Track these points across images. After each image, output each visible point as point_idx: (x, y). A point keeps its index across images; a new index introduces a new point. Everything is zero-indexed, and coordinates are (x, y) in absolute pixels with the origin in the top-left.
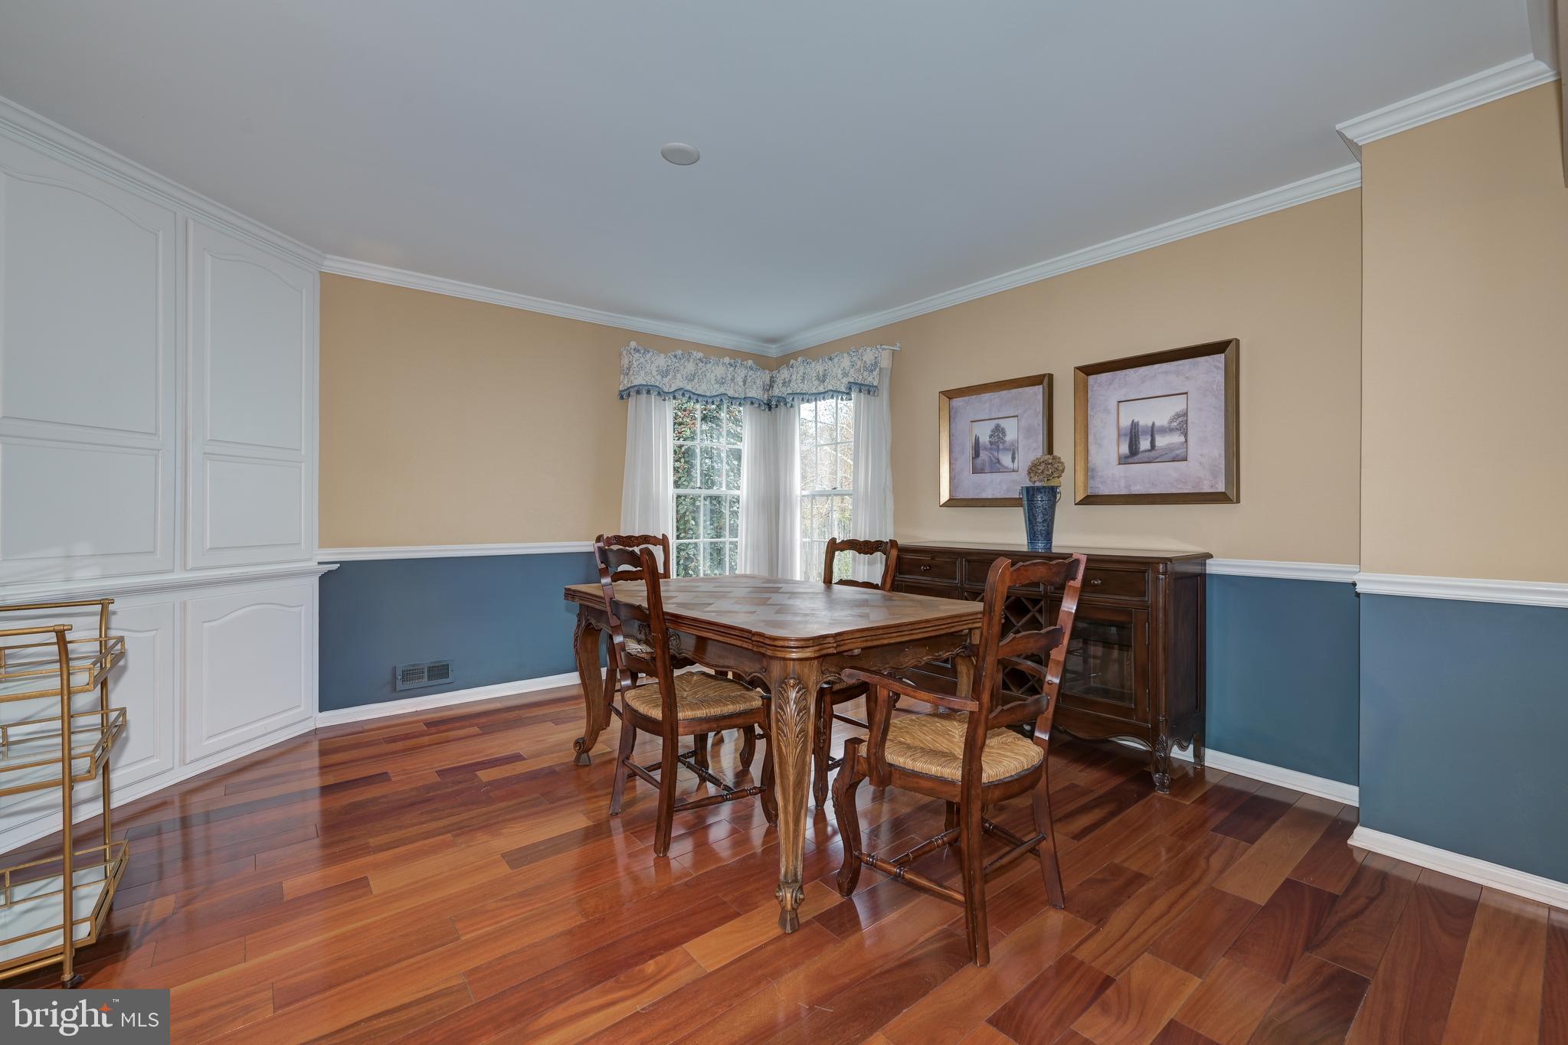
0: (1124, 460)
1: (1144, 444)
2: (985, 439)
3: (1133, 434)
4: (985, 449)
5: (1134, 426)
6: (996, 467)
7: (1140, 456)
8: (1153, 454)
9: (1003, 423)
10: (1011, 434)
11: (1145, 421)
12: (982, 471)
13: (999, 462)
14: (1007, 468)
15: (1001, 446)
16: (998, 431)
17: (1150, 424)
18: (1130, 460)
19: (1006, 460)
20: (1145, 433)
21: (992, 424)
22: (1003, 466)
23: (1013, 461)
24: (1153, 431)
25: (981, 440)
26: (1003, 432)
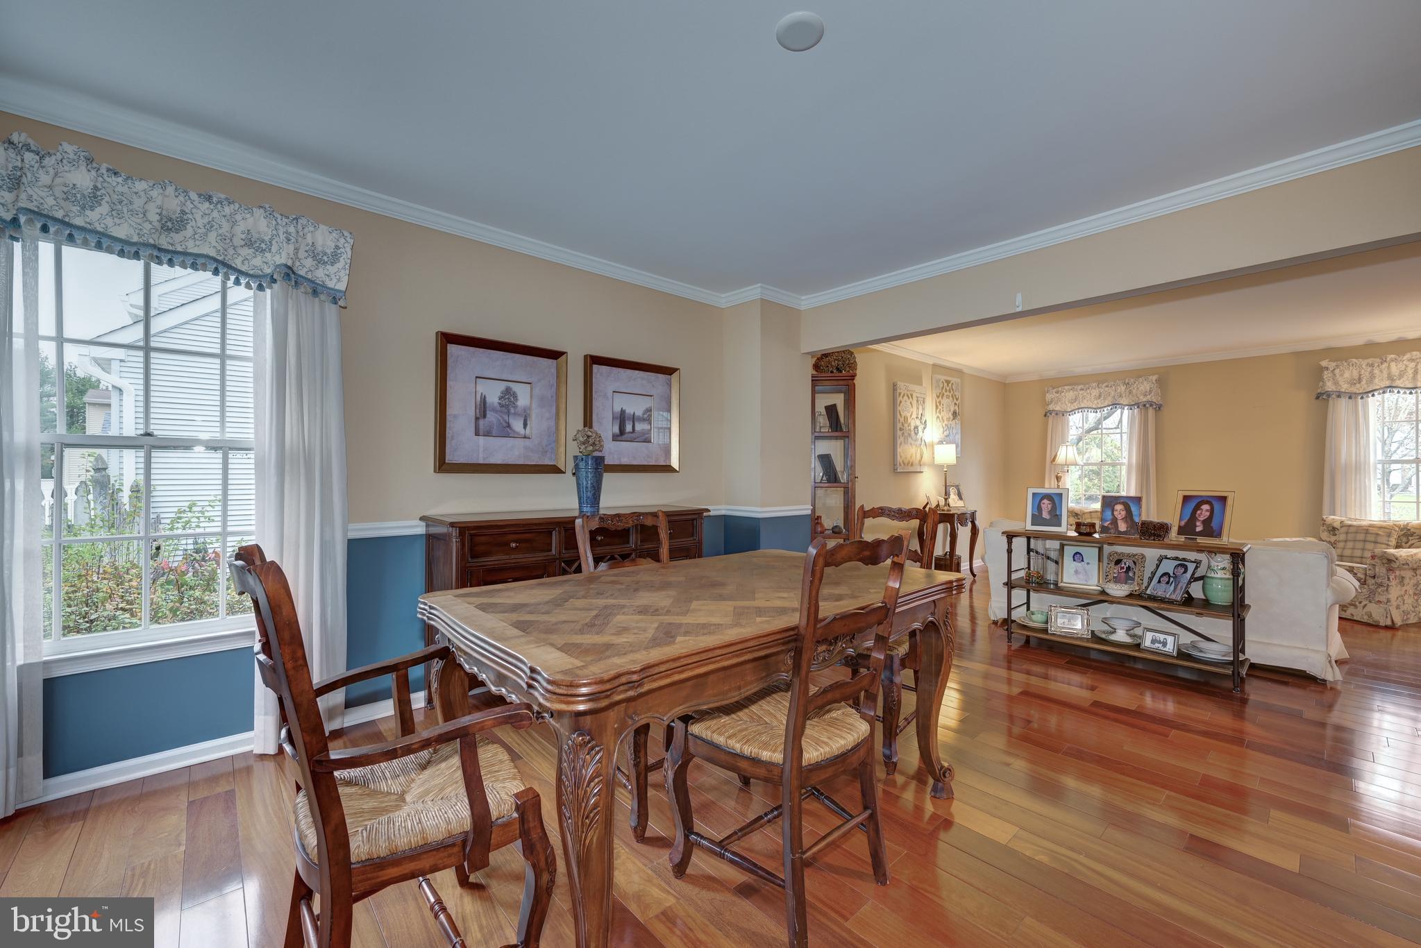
0: (616, 438)
1: (629, 428)
2: (493, 399)
3: (622, 418)
4: (494, 410)
5: (623, 412)
6: (505, 431)
7: (626, 435)
8: (633, 435)
9: (516, 388)
10: (523, 401)
11: (629, 411)
12: (488, 434)
13: (509, 426)
14: (518, 433)
15: (512, 410)
16: (508, 395)
17: (632, 413)
18: (620, 438)
19: (517, 425)
20: (629, 419)
21: (502, 386)
22: (514, 431)
23: (525, 425)
24: (634, 419)
25: (489, 400)
26: (515, 396)
